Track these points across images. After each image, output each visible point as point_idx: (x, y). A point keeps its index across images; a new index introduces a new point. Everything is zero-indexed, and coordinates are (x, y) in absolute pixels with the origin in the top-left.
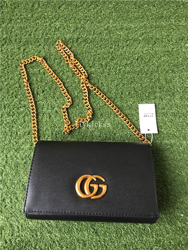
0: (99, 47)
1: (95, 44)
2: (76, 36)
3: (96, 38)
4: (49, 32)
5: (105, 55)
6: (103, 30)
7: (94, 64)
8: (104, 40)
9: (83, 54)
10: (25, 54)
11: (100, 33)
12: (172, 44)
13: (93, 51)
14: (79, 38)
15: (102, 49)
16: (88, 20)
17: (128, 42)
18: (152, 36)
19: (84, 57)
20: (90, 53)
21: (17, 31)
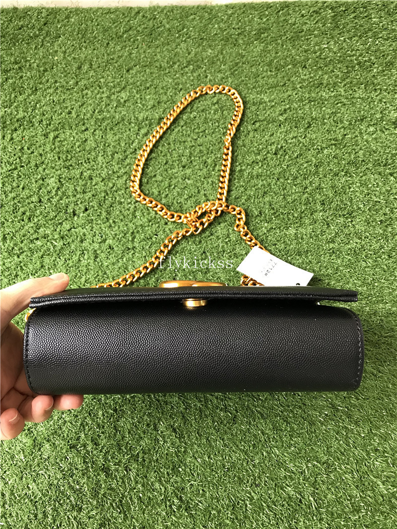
0: (202, 132)
1: (193, 128)
2: (156, 114)
3: (195, 117)
4: (105, 108)
5: (212, 146)
6: (209, 105)
7: (191, 162)
8: (210, 121)
10: (57, 144)
11: (203, 111)
12: (343, 127)
13: (189, 139)
15: (207, 136)
16: (181, 89)
17: (258, 124)
19: (170, 150)
20: (182, 144)
21: (44, 107)
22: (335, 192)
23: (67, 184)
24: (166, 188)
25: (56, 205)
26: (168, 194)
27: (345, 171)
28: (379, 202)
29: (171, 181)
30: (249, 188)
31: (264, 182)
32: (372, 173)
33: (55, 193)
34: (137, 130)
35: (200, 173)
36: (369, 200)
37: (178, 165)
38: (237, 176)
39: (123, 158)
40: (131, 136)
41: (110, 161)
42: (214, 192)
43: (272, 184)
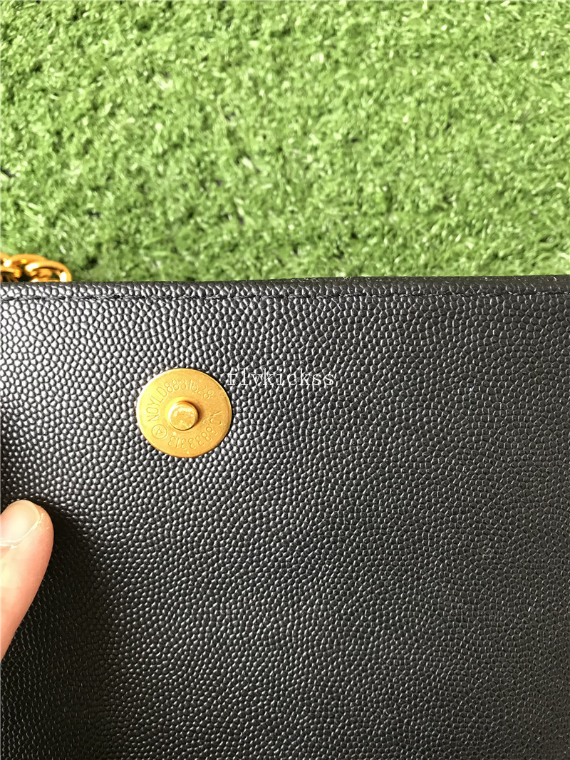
24: (82, 116)
26: (89, 142)
29: (102, 87)
30: (392, 100)
31: (446, 71)
35: (205, 48)
37: (120, 21)
38: (345, 53)
42: (265, 121)
43: (475, 78)
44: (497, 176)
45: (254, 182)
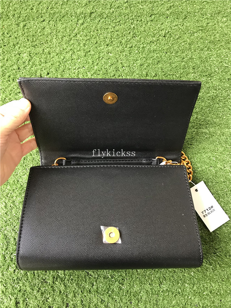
0: (118, 22)
1: (112, 20)
2: (88, 10)
3: (113, 12)
4: (55, 6)
6: (122, 3)
7: (112, 42)
8: (124, 14)
9: (97, 31)
10: (26, 30)
11: (118, 7)
12: (207, 18)
13: (110, 27)
14: (93, 13)
15: (121, 25)
17: (153, 17)
18: (183, 10)
19: (98, 35)
20: (106, 30)
21: (15, 5)
22: (201, 61)
23: (35, 58)
24: (97, 59)
25: (29, 71)
26: (98, 63)
27: (207, 47)
28: (228, 67)
29: (100, 55)
30: (149, 59)
31: (158, 54)
32: (224, 49)
33: (28, 63)
34: (76, 21)
35: (118, 49)
36: (222, 66)
37: (104, 44)
38: (141, 51)
39: (69, 40)
40: (73, 25)
41: (61, 42)
42: (127, 61)
43: (163, 56)
44: (165, 72)
45: (125, 71)
